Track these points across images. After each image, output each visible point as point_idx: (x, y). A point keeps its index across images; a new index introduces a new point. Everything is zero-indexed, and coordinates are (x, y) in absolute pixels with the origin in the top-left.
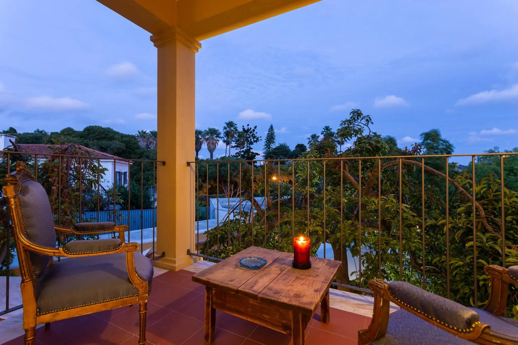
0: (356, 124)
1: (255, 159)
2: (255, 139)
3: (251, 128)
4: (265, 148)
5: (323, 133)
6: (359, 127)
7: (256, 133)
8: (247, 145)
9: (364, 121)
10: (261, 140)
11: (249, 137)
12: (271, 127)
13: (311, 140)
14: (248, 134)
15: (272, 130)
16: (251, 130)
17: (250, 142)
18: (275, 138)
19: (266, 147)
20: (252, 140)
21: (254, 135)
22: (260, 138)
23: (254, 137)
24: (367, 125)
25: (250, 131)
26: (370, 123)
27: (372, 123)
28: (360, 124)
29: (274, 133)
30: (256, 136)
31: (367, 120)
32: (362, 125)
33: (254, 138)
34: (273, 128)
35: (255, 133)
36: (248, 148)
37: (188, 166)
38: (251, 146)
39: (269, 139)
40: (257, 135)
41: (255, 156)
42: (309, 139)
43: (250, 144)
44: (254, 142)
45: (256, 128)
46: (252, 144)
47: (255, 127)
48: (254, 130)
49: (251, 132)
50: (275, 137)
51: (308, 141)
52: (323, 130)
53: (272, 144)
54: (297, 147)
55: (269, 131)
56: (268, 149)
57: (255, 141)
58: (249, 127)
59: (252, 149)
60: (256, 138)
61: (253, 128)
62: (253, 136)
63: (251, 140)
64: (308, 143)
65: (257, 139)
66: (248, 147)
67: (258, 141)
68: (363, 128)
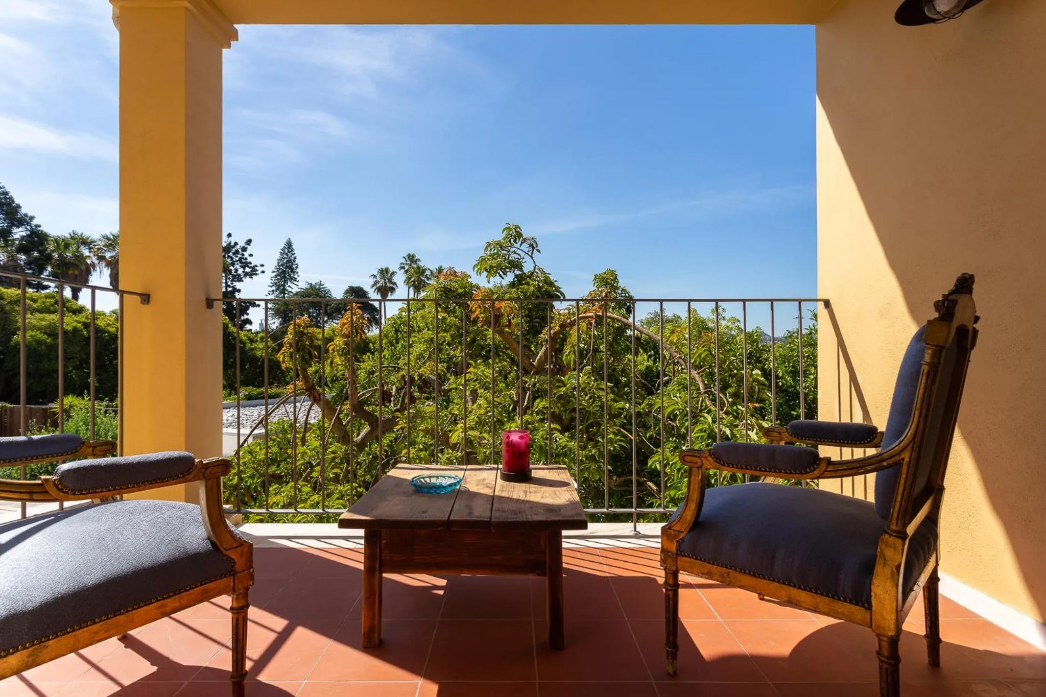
0: (512, 250)
1: (248, 314)
2: (248, 270)
3: (236, 244)
4: (273, 291)
5: (404, 268)
6: (516, 256)
7: (251, 255)
8: (226, 283)
9: (525, 247)
10: (263, 272)
11: (233, 264)
12: (289, 245)
13: (378, 279)
14: (229, 257)
15: (288, 251)
16: (238, 247)
17: (234, 276)
18: (297, 270)
19: (274, 288)
20: (240, 271)
21: (246, 259)
22: (260, 269)
23: (245, 265)
24: (530, 253)
25: (234, 250)
26: (535, 251)
27: (539, 251)
28: (519, 252)
29: (295, 258)
30: (250, 263)
31: (531, 246)
32: (522, 254)
33: (244, 267)
34: (294, 247)
35: (246, 254)
36: (229, 289)
37: (208, 308)
38: (238, 285)
39: (284, 272)
40: (253, 261)
41: (247, 308)
42: (374, 276)
43: (233, 280)
44: (245, 276)
45: (249, 245)
46: (240, 280)
47: (249, 242)
48: (244, 249)
49: (237, 252)
50: (297, 268)
51: (372, 281)
52: (403, 261)
53: (289, 284)
54: (347, 292)
55: (281, 254)
56: (281, 293)
57: (246, 274)
58: (233, 240)
59: (239, 291)
60: (250, 268)
61: (242, 244)
62: (241, 262)
63: (236, 270)
64: (373, 286)
65: (254, 269)
66: (227, 286)
67: (256, 274)
68: (523, 258)
